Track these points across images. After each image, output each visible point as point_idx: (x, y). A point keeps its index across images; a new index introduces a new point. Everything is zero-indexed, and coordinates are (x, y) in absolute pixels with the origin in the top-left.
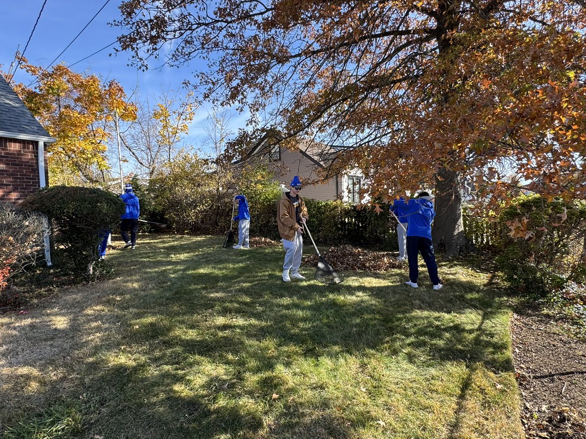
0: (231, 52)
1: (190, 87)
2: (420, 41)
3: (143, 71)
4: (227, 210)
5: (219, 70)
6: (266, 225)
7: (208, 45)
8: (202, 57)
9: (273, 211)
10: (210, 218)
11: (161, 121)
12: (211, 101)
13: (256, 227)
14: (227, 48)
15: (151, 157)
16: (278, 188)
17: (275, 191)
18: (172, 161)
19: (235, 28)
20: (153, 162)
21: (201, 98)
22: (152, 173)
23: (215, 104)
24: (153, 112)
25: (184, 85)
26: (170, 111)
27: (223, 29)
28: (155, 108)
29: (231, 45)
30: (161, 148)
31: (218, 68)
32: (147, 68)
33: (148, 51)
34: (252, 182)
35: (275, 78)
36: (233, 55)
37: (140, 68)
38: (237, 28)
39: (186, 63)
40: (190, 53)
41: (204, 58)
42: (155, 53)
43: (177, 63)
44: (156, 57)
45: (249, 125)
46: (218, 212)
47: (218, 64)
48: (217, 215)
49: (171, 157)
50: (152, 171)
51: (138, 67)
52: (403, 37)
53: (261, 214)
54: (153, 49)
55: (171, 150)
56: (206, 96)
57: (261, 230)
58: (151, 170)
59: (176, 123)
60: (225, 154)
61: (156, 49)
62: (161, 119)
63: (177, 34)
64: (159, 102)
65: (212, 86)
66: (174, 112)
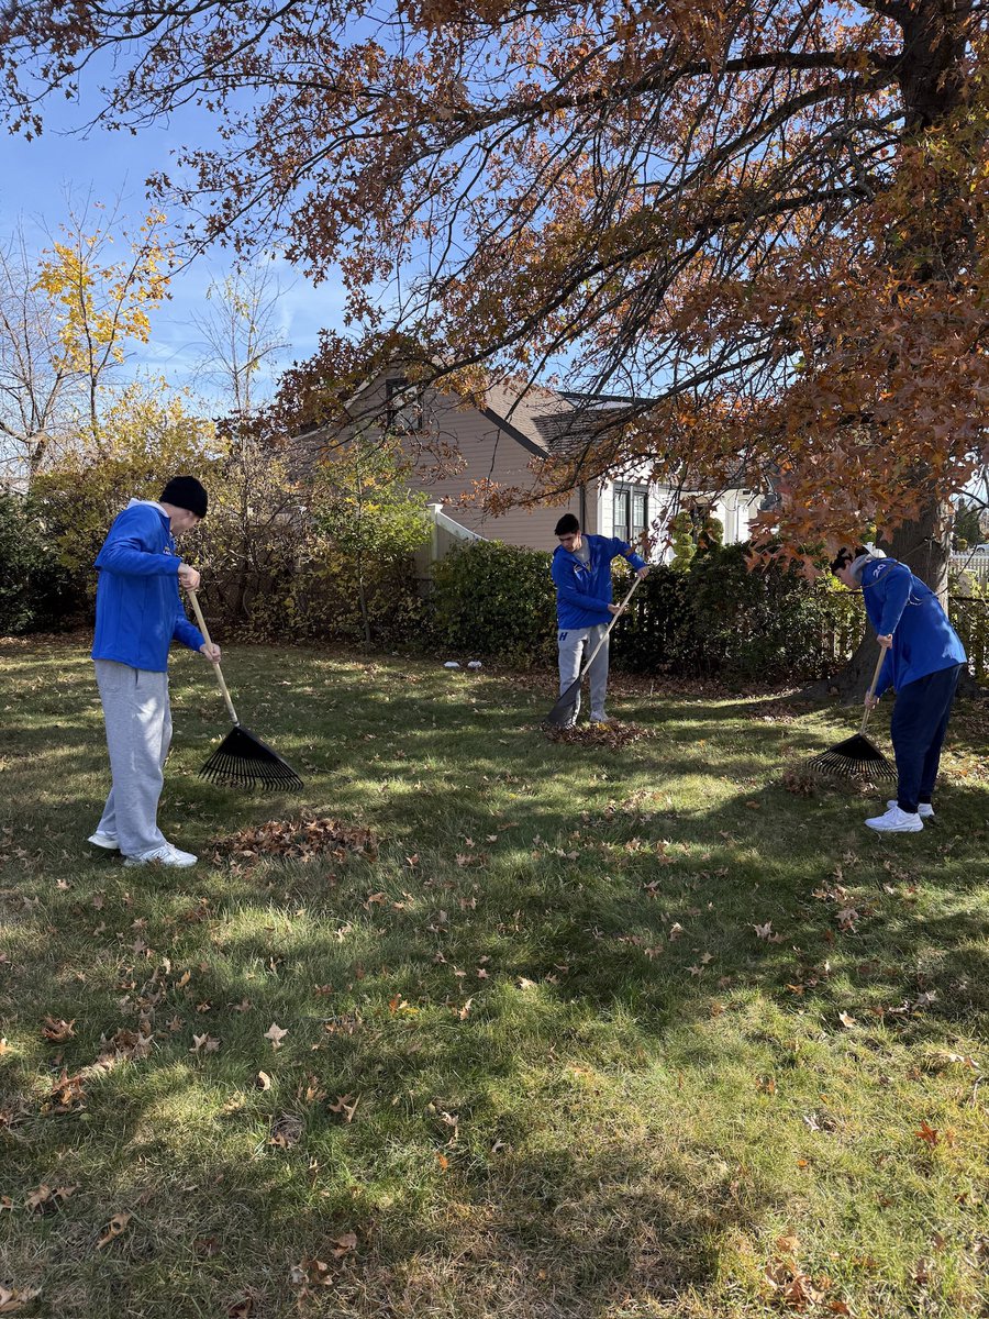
0: (295, 92)
1: (172, 196)
2: (852, 89)
3: (29, 137)
4: (274, 572)
5: (257, 146)
6: (388, 620)
7: (225, 69)
8: (205, 104)
9: (409, 578)
10: (222, 598)
11: (64, 299)
12: (231, 244)
13: (359, 623)
14: (284, 80)
15: (35, 407)
16: (423, 514)
17: (416, 522)
18: (102, 422)
19: (309, 16)
20: (41, 425)
21: (200, 232)
22: (37, 457)
23: (244, 253)
24: (40, 270)
25: (150, 188)
26: (92, 271)
27: (273, 18)
28: (46, 258)
29: (294, 71)
30: (66, 381)
31: (254, 141)
32: (39, 130)
33: (46, 75)
34: (347, 493)
35: (422, 181)
36: (300, 102)
37: (17, 126)
38: (316, 16)
39: (161, 119)
40: (169, 89)
41: (210, 106)
42: (65, 81)
43: (130, 117)
44: (68, 95)
45: (355, 321)
46: (244, 579)
47: (252, 127)
48: (242, 587)
49: (98, 410)
50: (39, 453)
51: (12, 123)
52: (805, 73)
53: (372, 588)
54: (61, 67)
55: (97, 389)
56: (217, 227)
57: (374, 634)
58: (34, 447)
59: (114, 306)
60: (281, 405)
61: (69, 70)
62: (67, 291)
63: (137, 24)
64: (59, 240)
65: (234, 197)
66: (107, 274)
